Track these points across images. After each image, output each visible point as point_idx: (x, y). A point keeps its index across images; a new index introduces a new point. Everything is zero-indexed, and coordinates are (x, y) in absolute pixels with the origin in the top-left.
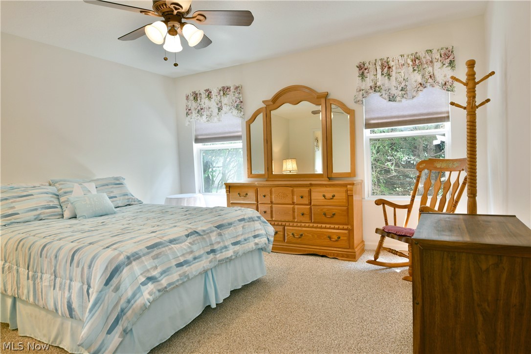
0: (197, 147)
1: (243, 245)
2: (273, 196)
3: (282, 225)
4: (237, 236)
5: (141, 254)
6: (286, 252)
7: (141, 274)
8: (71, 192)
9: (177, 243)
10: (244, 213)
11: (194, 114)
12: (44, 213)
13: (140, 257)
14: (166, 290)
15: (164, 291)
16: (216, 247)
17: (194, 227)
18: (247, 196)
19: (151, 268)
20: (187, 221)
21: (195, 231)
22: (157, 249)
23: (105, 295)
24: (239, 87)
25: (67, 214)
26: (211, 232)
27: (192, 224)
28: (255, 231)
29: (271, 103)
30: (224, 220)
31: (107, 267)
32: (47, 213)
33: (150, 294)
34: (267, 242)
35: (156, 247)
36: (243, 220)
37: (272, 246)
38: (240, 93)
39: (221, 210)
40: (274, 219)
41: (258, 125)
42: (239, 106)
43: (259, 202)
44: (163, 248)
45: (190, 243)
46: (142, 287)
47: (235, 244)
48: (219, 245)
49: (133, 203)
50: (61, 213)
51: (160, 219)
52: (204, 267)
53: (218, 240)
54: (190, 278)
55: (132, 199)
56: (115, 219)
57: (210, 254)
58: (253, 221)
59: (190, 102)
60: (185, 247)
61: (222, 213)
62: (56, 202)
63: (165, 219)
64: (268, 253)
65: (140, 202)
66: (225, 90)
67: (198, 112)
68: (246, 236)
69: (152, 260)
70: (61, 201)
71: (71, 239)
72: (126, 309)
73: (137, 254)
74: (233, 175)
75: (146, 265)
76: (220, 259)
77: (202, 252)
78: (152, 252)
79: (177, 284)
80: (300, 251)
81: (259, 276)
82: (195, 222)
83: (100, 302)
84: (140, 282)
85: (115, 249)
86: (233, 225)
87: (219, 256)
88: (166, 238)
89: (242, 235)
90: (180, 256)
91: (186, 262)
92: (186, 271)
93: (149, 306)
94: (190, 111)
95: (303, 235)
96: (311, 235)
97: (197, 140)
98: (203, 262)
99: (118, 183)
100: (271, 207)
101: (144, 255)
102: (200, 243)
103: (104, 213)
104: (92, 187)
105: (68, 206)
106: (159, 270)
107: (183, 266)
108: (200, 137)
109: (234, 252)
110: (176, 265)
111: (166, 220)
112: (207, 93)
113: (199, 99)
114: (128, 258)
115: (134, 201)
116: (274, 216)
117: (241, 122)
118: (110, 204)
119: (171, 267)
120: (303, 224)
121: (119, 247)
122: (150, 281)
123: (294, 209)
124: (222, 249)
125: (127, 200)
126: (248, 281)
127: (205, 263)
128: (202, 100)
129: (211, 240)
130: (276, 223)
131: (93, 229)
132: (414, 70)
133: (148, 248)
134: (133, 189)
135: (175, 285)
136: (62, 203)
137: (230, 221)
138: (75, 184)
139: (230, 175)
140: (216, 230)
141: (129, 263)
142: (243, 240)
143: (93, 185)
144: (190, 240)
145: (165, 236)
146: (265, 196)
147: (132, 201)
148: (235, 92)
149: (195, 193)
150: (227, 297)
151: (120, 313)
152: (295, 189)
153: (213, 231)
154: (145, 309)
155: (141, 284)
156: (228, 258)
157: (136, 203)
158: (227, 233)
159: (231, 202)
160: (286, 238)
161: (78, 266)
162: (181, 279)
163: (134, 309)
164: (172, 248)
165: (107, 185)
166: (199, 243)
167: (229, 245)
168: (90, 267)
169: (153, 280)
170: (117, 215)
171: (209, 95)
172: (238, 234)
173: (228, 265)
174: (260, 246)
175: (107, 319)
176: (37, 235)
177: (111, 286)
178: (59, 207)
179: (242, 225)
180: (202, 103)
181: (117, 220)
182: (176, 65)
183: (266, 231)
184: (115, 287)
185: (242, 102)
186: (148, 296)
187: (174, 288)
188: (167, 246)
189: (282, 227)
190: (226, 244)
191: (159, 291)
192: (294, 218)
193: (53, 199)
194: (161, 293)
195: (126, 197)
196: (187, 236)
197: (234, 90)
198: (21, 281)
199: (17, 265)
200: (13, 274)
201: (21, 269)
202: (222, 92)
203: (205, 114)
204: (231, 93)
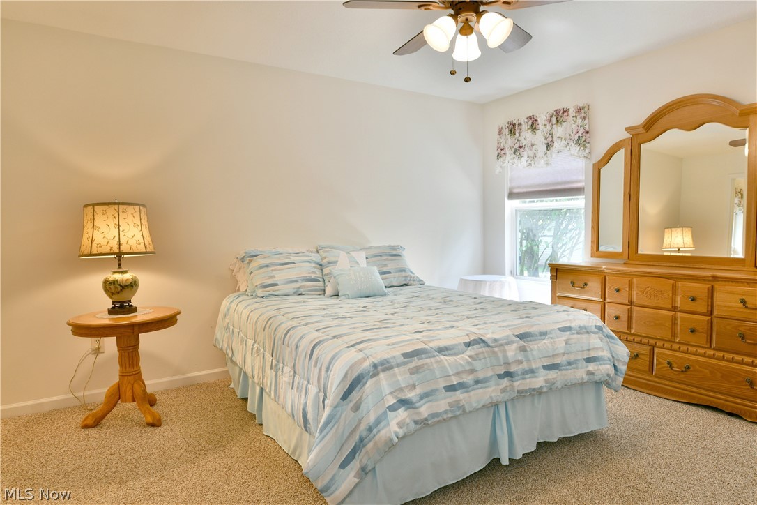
0: (511, 206)
1: (564, 372)
2: (634, 293)
3: (648, 344)
4: (553, 356)
5: (393, 362)
6: (653, 393)
7: (391, 393)
8: (336, 262)
9: (449, 355)
10: (571, 317)
11: (509, 155)
12: (304, 287)
13: (391, 368)
14: (427, 423)
15: (423, 423)
16: (513, 369)
17: (481, 332)
18: (587, 288)
19: (407, 386)
20: (474, 320)
21: (481, 339)
22: (419, 359)
23: (342, 413)
24: (583, 108)
25: (329, 290)
26: (508, 344)
27: (479, 327)
28: (589, 350)
29: (642, 130)
30: (532, 326)
31: (346, 374)
32: (308, 287)
33: (400, 425)
34: (612, 371)
35: (417, 356)
36: (569, 329)
37: (622, 380)
38: (584, 118)
39: (533, 308)
40: (633, 331)
41: (616, 169)
42: (583, 140)
43: (607, 300)
44: (427, 358)
45: (470, 357)
46: (388, 413)
47: (549, 368)
48: (521, 367)
49: (412, 282)
50: (323, 288)
51: (437, 311)
52: (491, 397)
53: (520, 358)
54: (467, 411)
55: (411, 277)
56: (381, 304)
57: (503, 378)
58: (588, 333)
59: (503, 137)
60: (462, 363)
61: (534, 312)
62: (319, 274)
63: (444, 312)
64: (613, 391)
65: (421, 283)
66: (559, 116)
67: (515, 152)
68: (572, 358)
69: (409, 375)
70: (324, 273)
71: (317, 326)
72: (366, 440)
73: (388, 362)
74: (568, 251)
75: (398, 381)
76: (521, 388)
77: (490, 373)
78: (410, 362)
79: (445, 417)
80: (683, 396)
81: (593, 427)
82: (485, 323)
83: (333, 422)
84: (387, 406)
85: (361, 350)
86: (548, 336)
87: (519, 384)
88: (434, 344)
89: (564, 354)
90: (453, 375)
91: (462, 386)
92: (461, 400)
93: (397, 443)
94: (503, 152)
95: (692, 369)
96: (708, 371)
97: (512, 195)
98: (490, 389)
99: (394, 254)
100: (630, 311)
101: (398, 365)
102: (488, 359)
103: (372, 294)
104: (361, 257)
105: (331, 281)
106: (418, 391)
107: (455, 390)
108: (516, 191)
109: (547, 381)
110: (444, 387)
111: (444, 314)
112: (530, 123)
113: (517, 132)
114: (375, 366)
115: (414, 281)
116: (634, 326)
117: (584, 165)
118: (380, 281)
119: (437, 390)
120: (692, 349)
121: (365, 348)
122: (403, 405)
123: (674, 319)
124: (525, 373)
125: (404, 278)
126: (572, 433)
127: (493, 391)
128: (523, 134)
129: (505, 356)
130: (637, 339)
131: (349, 315)
133: (405, 355)
134: (414, 263)
135: (440, 418)
136: (325, 275)
137: (543, 329)
138: (342, 252)
139: (564, 251)
140: (518, 342)
141: (376, 375)
142: (565, 363)
143: (363, 255)
144: (471, 351)
145: (432, 340)
146: (618, 290)
147: (410, 280)
148: (576, 117)
149: (504, 274)
150: (530, 451)
151: (358, 444)
152: (680, 284)
153: (512, 342)
154: (390, 446)
155: (388, 408)
156: (534, 390)
157: (415, 283)
158: (536, 347)
159: (558, 294)
160: (655, 367)
161: (316, 366)
162: (450, 411)
163: (376, 442)
164: (441, 360)
165: (381, 256)
166: (485, 358)
167: (538, 368)
168: (328, 369)
169: (408, 404)
170: (385, 299)
171: (533, 126)
172: (556, 352)
173: (536, 401)
174: (597, 378)
175: (342, 446)
176: (286, 315)
177: (350, 401)
178: (321, 280)
179: (564, 338)
180: (522, 138)
181: (383, 306)
182: (467, 80)
183: (611, 353)
184: (354, 405)
185: (587, 132)
186: (397, 429)
187: (439, 421)
188: (434, 356)
189: (649, 348)
190: (534, 366)
191: (416, 422)
192: (674, 335)
193: (315, 270)
194: (418, 426)
195: (404, 274)
196: (468, 345)
197: (574, 114)
198: (266, 368)
199: (264, 348)
200: (260, 358)
201: (267, 354)
202: (554, 119)
203: (526, 154)
204: (569, 119)
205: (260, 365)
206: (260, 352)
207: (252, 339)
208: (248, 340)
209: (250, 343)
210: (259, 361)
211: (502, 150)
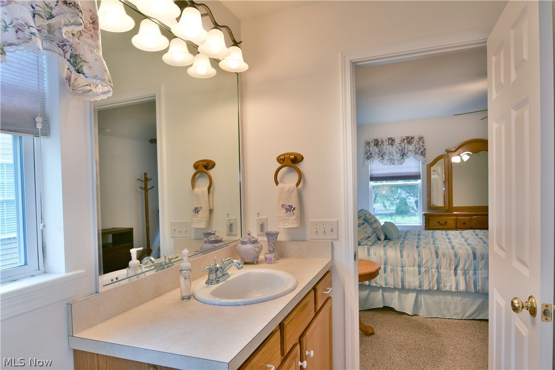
0: (373, 184)
2: (473, 223)
24: (423, 138)
38: (423, 142)
66: (408, 140)
97: (373, 179)
108: (376, 176)
113: (381, 145)
128: (385, 147)
146: (464, 223)
171: (392, 142)
185: (425, 149)
197: (418, 140)
198: (442, 278)
199: (437, 268)
200: (430, 274)
201: (442, 270)
202: (406, 141)
203: (386, 158)
204: (414, 142)
205: (431, 278)
206: (430, 271)
207: (414, 266)
208: (406, 268)
209: (412, 269)
210: (429, 276)
211: (371, 154)
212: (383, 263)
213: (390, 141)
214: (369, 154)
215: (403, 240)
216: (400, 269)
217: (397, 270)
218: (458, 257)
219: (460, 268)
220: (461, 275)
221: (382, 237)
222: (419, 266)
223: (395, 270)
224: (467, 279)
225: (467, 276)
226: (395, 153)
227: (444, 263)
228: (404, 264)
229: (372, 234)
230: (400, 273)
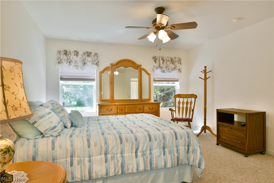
2: (126, 110)
29: (115, 65)
38: (97, 57)
59: (61, 55)
66: (88, 54)
97: (62, 79)
108: (64, 77)
128: (71, 56)
132: (171, 63)
146: (122, 110)
152: (137, 106)
159: (102, 114)
185: (98, 62)
197: (94, 55)
198: (126, 162)
199: (122, 153)
200: (116, 160)
201: (125, 154)
202: (86, 54)
203: (73, 64)
204: (92, 56)
205: (116, 163)
206: (116, 157)
207: (101, 155)
208: (93, 157)
209: (99, 157)
210: (114, 162)
211: (61, 60)
212: (69, 156)
213: (76, 53)
214: (60, 60)
215: (87, 126)
216: (87, 159)
217: (84, 161)
218: (138, 140)
219: (140, 150)
220: (140, 157)
221: (69, 125)
222: (106, 154)
223: (82, 162)
224: (145, 159)
225: (145, 157)
226: (78, 62)
227: (127, 147)
228: (91, 153)
229: (59, 123)
230: (87, 164)
